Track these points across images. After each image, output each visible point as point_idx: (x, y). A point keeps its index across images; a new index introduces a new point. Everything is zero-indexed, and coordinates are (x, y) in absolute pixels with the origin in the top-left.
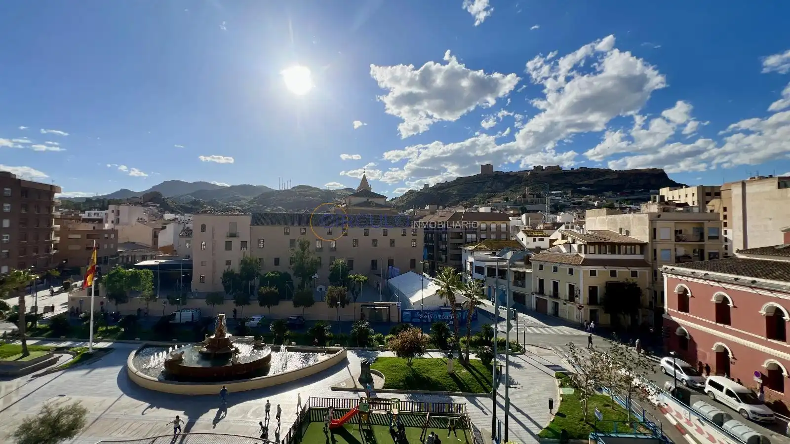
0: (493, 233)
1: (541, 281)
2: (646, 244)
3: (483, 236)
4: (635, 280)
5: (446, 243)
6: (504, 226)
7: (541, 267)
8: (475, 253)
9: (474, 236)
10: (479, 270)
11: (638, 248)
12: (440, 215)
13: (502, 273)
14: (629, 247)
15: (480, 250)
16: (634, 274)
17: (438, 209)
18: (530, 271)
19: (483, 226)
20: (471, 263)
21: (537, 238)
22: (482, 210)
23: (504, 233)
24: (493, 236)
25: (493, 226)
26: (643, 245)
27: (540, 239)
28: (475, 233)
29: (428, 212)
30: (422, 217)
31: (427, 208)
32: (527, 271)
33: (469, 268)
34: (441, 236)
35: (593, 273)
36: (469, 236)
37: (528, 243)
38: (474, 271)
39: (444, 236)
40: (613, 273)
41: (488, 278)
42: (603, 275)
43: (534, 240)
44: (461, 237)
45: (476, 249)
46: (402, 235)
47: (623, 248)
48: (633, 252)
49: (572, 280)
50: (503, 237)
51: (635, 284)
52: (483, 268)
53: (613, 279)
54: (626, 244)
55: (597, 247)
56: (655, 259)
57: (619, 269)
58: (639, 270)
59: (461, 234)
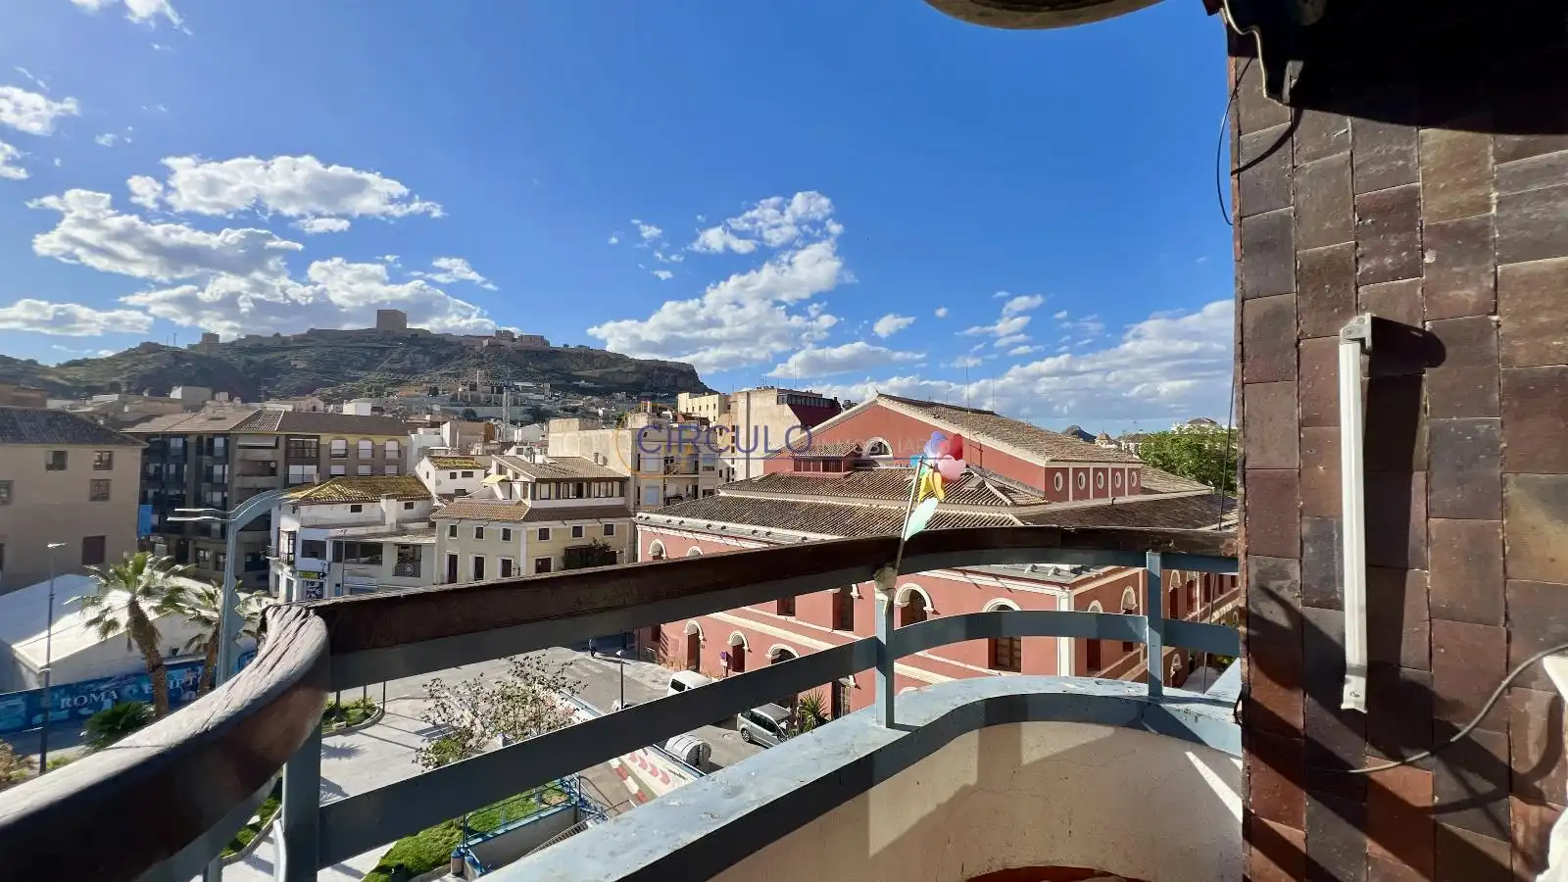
0: (364, 462)
1: (453, 559)
2: (628, 479)
3: (337, 470)
4: (608, 540)
5: (222, 487)
6: (392, 446)
7: (453, 532)
8: (303, 509)
9: (311, 469)
10: (313, 549)
11: (616, 485)
12: (211, 415)
13: (371, 552)
14: (603, 486)
15: (317, 501)
16: (609, 530)
17: (213, 399)
18: (433, 540)
19: (338, 445)
20: (292, 535)
21: (459, 472)
22: (349, 409)
23: (391, 462)
24: (364, 470)
25: (365, 445)
26: (623, 481)
27: (465, 475)
28: (315, 461)
29: (179, 406)
30: (148, 418)
31: (177, 393)
32: (426, 541)
33: (285, 546)
34: (211, 469)
35: (544, 534)
36: (295, 470)
37: (438, 483)
38: (299, 553)
39: (218, 470)
40: (577, 532)
41: (334, 565)
42: (562, 536)
43: (453, 476)
44: (273, 472)
45: (307, 501)
46: (49, 467)
47: (595, 486)
48: (610, 493)
49: (507, 550)
50: (391, 470)
51: (606, 547)
52: (323, 545)
53: (578, 542)
54: (599, 480)
55: (553, 485)
56: (639, 502)
57: (585, 524)
58: (615, 522)
59: (273, 465)
